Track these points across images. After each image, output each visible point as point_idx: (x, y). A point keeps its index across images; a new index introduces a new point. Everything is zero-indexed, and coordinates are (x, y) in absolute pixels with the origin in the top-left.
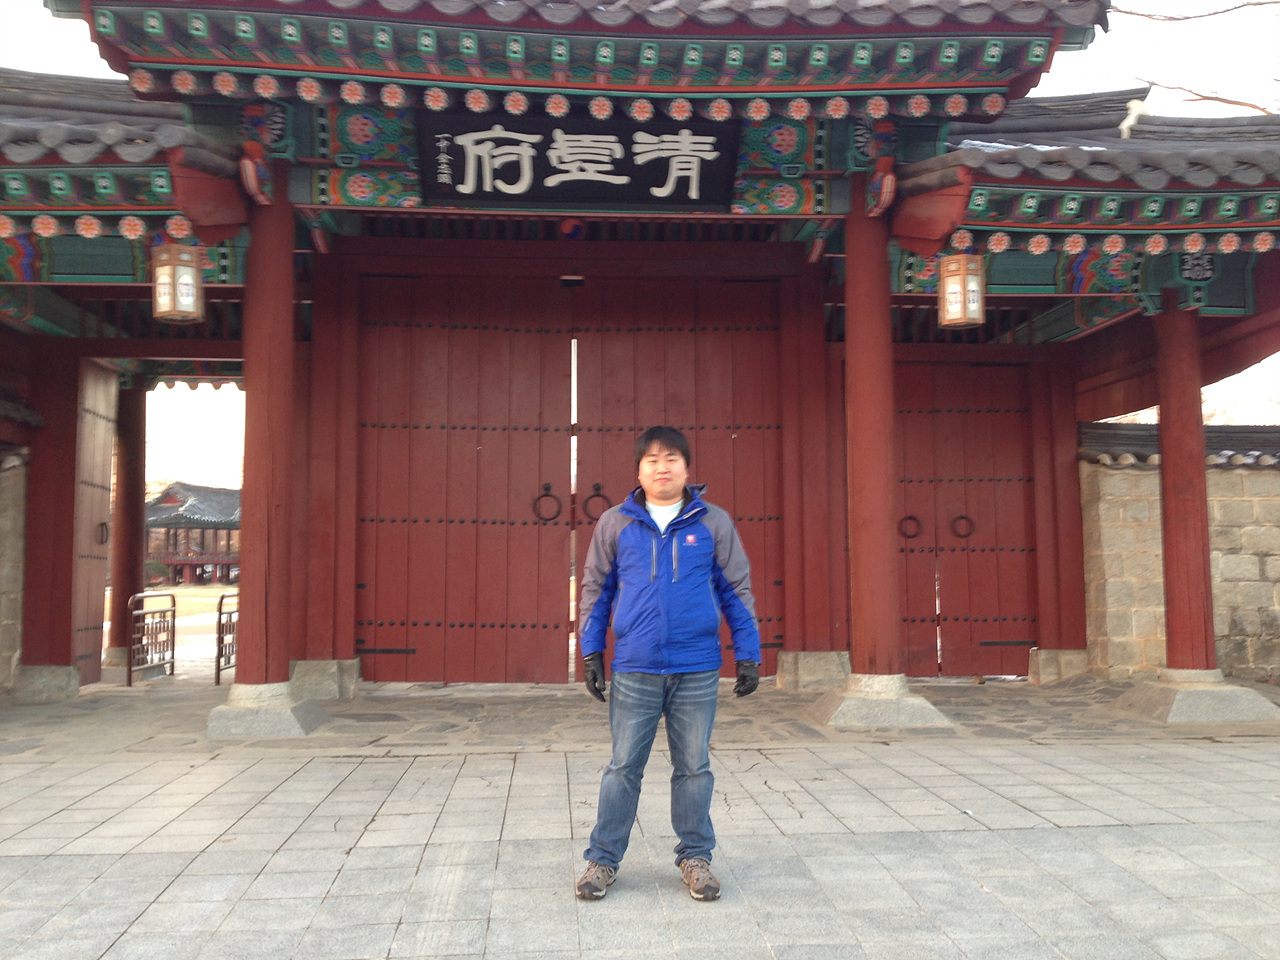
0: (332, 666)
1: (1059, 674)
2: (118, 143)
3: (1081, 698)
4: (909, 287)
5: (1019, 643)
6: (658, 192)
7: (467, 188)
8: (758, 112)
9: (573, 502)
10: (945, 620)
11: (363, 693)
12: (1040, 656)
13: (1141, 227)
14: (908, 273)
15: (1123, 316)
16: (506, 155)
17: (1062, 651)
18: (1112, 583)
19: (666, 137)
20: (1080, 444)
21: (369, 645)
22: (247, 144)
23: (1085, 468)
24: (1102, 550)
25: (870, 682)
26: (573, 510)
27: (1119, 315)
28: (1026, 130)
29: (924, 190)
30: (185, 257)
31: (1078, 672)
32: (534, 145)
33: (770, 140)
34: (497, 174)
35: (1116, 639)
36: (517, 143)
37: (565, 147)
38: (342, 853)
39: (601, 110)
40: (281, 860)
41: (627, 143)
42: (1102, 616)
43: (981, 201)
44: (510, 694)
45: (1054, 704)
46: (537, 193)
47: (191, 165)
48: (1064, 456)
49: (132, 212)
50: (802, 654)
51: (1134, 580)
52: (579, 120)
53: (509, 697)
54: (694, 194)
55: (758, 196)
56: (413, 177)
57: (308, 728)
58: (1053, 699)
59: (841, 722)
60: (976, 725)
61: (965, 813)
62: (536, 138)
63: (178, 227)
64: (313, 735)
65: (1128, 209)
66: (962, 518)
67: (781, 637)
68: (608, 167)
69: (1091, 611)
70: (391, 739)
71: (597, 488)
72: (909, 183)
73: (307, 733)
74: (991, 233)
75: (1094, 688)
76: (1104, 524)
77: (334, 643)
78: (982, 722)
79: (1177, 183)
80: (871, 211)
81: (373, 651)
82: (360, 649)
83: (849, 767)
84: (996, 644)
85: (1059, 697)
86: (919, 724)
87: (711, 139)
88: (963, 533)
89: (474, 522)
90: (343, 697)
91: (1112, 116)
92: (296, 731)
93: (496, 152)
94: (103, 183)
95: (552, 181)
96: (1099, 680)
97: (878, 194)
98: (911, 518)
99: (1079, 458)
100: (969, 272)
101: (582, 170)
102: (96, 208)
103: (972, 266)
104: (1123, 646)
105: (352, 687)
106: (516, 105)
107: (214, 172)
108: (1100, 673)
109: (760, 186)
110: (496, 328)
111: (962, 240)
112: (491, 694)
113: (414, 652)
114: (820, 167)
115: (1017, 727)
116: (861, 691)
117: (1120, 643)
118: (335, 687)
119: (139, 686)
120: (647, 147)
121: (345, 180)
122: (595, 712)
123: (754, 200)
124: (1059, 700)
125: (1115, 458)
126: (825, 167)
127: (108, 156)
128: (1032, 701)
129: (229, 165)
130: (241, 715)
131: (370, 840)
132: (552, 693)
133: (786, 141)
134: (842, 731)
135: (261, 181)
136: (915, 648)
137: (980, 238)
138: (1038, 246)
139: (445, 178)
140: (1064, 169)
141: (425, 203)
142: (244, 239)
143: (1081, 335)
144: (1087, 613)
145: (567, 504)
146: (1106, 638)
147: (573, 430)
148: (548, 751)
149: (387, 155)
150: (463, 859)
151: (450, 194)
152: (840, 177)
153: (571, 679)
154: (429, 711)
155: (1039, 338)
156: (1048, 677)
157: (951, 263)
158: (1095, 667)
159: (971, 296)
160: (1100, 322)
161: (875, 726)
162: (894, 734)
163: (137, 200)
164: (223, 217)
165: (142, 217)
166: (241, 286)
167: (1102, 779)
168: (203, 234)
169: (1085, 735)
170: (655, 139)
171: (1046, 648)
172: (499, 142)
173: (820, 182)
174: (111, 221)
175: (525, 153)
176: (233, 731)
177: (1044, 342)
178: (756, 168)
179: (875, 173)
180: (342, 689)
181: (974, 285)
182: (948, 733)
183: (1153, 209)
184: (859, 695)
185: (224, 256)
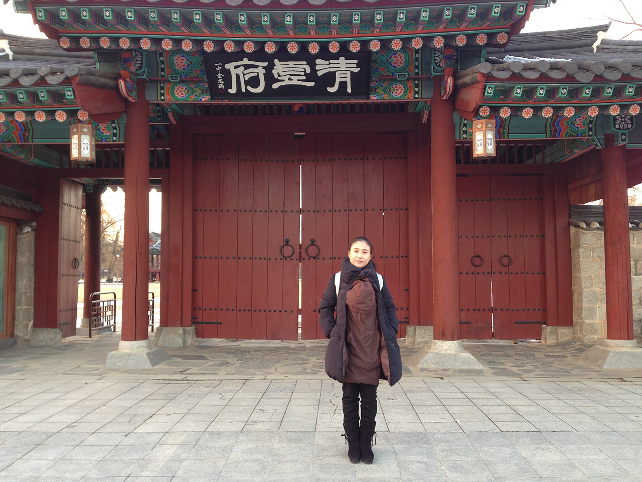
0: (180, 330)
1: (557, 339)
2: (46, 75)
3: (564, 353)
4: (465, 136)
5: (537, 323)
6: (330, 90)
7: (233, 90)
8: (375, 47)
9: (300, 248)
10: (496, 310)
11: (197, 344)
12: (547, 330)
13: (584, 102)
14: (465, 129)
15: (588, 149)
16: (251, 73)
17: (559, 327)
18: (586, 291)
19: (331, 61)
20: (570, 217)
21: (200, 320)
22: (122, 72)
23: (573, 230)
24: (581, 274)
25: (442, 344)
26: (300, 252)
27: (587, 148)
28: (541, 49)
29: (466, 85)
30: (85, 130)
31: (567, 338)
32: (264, 68)
33: (390, 60)
34: (247, 83)
35: (588, 321)
36: (256, 67)
37: (280, 68)
38: (122, 436)
39: (293, 49)
40: (92, 439)
41: (312, 65)
42: (581, 309)
43: (490, 91)
44: (269, 345)
45: (547, 356)
46: (268, 92)
47: (85, 84)
48: (561, 222)
49: (61, 108)
50: (418, 327)
51: (598, 290)
52: (283, 54)
53: (266, 347)
54: (349, 90)
55: (384, 90)
56: (206, 86)
57: (154, 362)
58: (547, 354)
59: (424, 366)
60: (497, 368)
61: (456, 421)
62: (266, 64)
63: (82, 116)
64: (156, 367)
65: (574, 93)
66: (505, 256)
67: (408, 318)
68: (304, 78)
69: (575, 306)
70: (194, 370)
71: (313, 241)
72: (460, 81)
73: (153, 366)
74: (501, 107)
75: (574, 348)
76: (582, 260)
77: (181, 319)
78: (502, 367)
79: (598, 78)
80: (443, 97)
81: (201, 323)
82: (194, 321)
83: (411, 392)
84: (523, 323)
85: (552, 352)
86: (466, 367)
87: (356, 61)
88: (506, 264)
89: (250, 259)
90: (184, 346)
91: (588, 41)
92: (148, 365)
93: (245, 72)
94: (42, 94)
95: (275, 86)
96: (578, 343)
97: (445, 88)
98: (478, 256)
99: (569, 225)
100: (487, 129)
101: (290, 79)
102: (43, 107)
103: (490, 126)
104: (592, 325)
105: (190, 341)
106: (249, 48)
107: (103, 87)
108: (579, 339)
109: (384, 85)
110: (261, 160)
111: (485, 111)
112: (259, 345)
113: (221, 323)
114: (417, 74)
115: (518, 370)
116: (437, 349)
117: (590, 323)
118: (181, 341)
119: (95, 337)
120: (323, 67)
121: (173, 88)
122: (303, 357)
123: (381, 93)
124: (551, 354)
125: (588, 224)
126: (420, 74)
127: (42, 81)
128: (537, 354)
129: (111, 82)
130: (122, 357)
131: (143, 429)
132: (290, 345)
133: (399, 61)
134: (422, 370)
135: (129, 90)
136: (479, 325)
137: (495, 110)
138: (527, 114)
139: (221, 86)
140: (535, 72)
141: (212, 98)
142: (124, 119)
143: (569, 159)
144: (574, 307)
145: (297, 250)
146: (582, 321)
147: (300, 212)
148: (265, 379)
149: (194, 74)
150: (180, 442)
151: (225, 94)
152: (429, 78)
153: (300, 337)
154: (223, 354)
155: (548, 161)
156: (551, 341)
157: (479, 124)
158: (576, 336)
159: (488, 141)
160: (577, 152)
161: (442, 367)
162: (450, 373)
163: (63, 102)
164: (107, 109)
165: (65, 111)
166: (124, 143)
167: (543, 403)
168: (96, 119)
169: (552, 375)
170: (328, 62)
171: (550, 326)
172: (247, 67)
173: (417, 82)
174: (51, 113)
175: (261, 72)
176: (118, 364)
177: (550, 163)
178: (384, 76)
179: (444, 76)
180: (184, 342)
181: (490, 136)
182: (479, 373)
183: (587, 93)
184: (436, 351)
185: (115, 128)
